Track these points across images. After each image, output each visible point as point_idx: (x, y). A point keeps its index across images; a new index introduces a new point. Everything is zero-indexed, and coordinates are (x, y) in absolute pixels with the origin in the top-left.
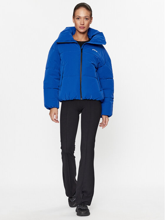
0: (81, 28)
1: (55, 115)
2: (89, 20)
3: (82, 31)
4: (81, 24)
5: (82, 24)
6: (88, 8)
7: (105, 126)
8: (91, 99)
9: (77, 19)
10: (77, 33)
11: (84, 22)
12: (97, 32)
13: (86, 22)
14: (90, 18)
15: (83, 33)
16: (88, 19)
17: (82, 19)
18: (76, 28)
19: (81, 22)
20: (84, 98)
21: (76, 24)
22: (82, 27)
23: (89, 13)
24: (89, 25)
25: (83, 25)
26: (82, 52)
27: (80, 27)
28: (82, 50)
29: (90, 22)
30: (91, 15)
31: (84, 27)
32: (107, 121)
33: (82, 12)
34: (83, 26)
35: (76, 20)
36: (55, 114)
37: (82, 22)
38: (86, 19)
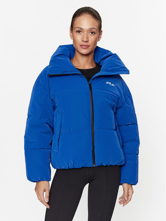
0: (83, 47)
1: (45, 193)
2: (96, 35)
3: (84, 51)
4: (83, 41)
5: (85, 40)
6: (96, 16)
7: (127, 202)
8: (109, 165)
9: (77, 32)
10: (78, 55)
11: (88, 38)
12: (109, 53)
13: (92, 38)
14: (98, 31)
15: (87, 55)
16: (95, 33)
17: (86, 32)
18: (75, 46)
19: (83, 38)
20: (98, 163)
21: (74, 41)
22: (85, 46)
23: (97, 23)
24: (95, 43)
25: (87, 42)
26: (91, 89)
27: (81, 45)
28: (90, 85)
29: (98, 39)
30: (100, 27)
31: (89, 45)
32: (130, 194)
33: (86, 22)
34: (86, 44)
35: (75, 34)
36: (45, 191)
37: (85, 37)
38: (92, 33)
